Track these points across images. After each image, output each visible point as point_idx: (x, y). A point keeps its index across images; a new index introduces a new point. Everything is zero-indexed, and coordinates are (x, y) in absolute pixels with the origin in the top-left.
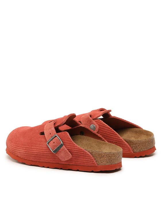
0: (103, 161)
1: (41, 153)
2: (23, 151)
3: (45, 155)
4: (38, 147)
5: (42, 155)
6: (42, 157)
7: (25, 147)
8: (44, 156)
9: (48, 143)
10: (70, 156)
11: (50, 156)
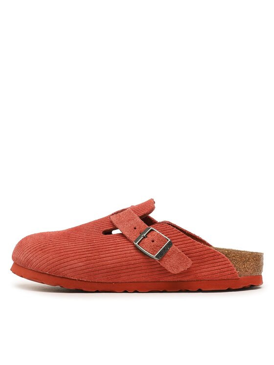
0: (249, 269)
1: (124, 263)
2: (80, 264)
3: (131, 266)
4: (116, 254)
5: (125, 267)
6: (124, 271)
7: (84, 256)
8: (130, 270)
9: (138, 244)
10: (190, 263)
11: (143, 268)
